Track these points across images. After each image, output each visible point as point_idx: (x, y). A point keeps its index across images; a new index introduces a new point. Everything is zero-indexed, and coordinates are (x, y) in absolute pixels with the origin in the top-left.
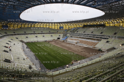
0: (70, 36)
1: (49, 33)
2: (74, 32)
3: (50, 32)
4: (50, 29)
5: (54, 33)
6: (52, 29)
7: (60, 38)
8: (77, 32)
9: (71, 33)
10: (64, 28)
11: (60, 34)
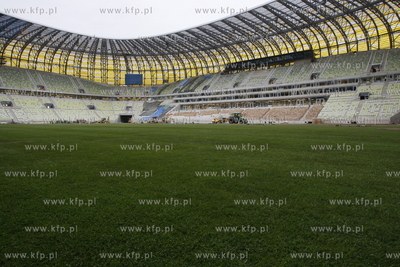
0: (177, 104)
1: (80, 97)
2: (192, 91)
3: (82, 91)
4: (83, 81)
5: (101, 98)
6: (90, 83)
7: (131, 117)
8: (206, 88)
9: (177, 94)
10: (148, 81)
11: (130, 103)
